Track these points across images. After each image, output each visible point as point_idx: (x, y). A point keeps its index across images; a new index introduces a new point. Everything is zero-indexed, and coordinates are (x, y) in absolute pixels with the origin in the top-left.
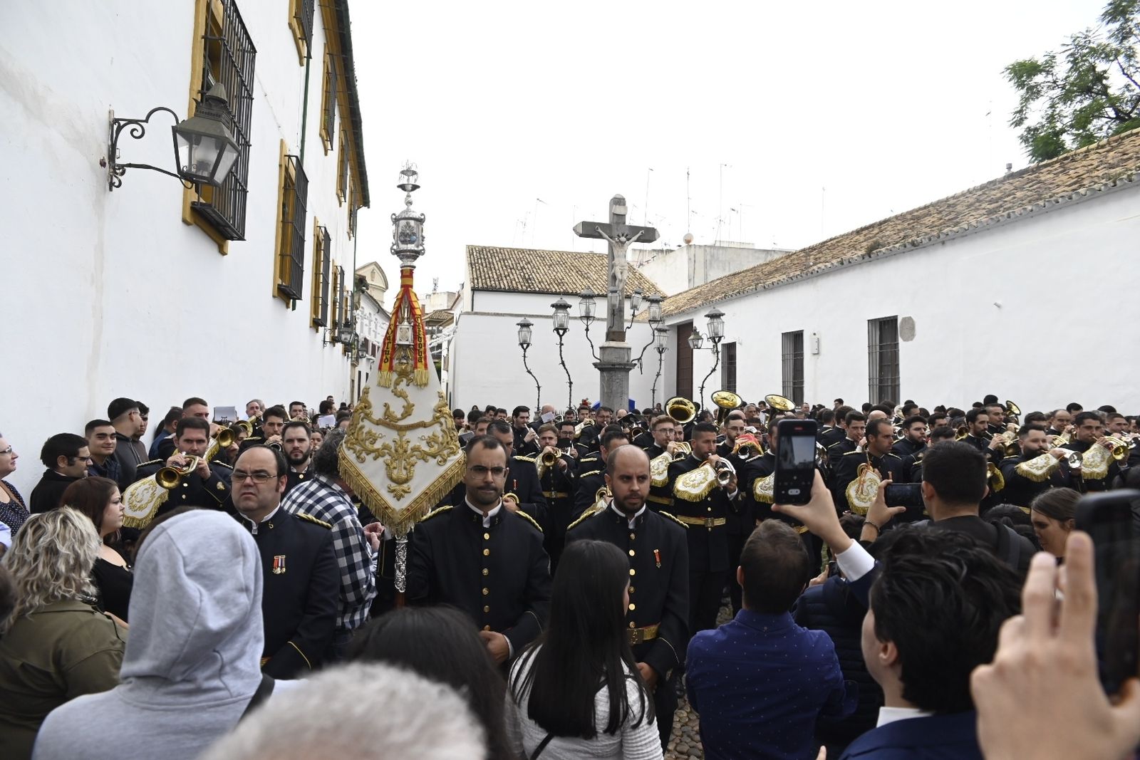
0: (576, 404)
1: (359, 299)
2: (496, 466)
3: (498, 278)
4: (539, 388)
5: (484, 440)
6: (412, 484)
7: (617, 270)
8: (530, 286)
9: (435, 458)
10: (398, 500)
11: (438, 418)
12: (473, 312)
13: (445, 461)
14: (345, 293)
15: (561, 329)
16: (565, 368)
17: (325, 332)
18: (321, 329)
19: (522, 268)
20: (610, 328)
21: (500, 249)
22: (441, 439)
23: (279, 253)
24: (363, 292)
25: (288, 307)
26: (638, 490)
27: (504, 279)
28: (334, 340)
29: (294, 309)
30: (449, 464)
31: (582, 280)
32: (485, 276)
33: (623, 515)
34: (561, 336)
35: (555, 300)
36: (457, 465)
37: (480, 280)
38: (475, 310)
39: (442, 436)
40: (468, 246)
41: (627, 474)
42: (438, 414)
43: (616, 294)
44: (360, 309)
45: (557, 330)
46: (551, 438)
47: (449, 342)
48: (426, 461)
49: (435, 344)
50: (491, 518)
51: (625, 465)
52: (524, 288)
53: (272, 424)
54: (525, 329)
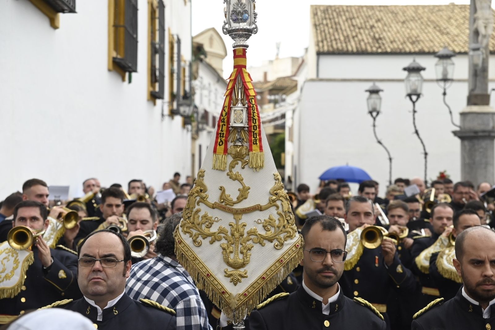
0: (433, 176)
1: (197, 69)
2: (336, 248)
3: (345, 39)
4: (390, 159)
5: (322, 221)
6: (249, 269)
7: (480, 25)
8: (380, 47)
9: (272, 242)
10: (235, 285)
11: (274, 201)
12: (318, 79)
13: (282, 245)
14: (182, 64)
15: (415, 95)
16: (419, 138)
17: (163, 105)
18: (159, 102)
19: (372, 27)
20: (471, 91)
21: (347, 6)
22: (277, 223)
23: (112, 23)
24: (201, 60)
25: (123, 79)
26: (492, 276)
27: (352, 40)
28: (173, 113)
29: (130, 81)
30: (285, 248)
31: (440, 36)
32: (330, 38)
33: (477, 303)
34: (414, 103)
35: (407, 61)
36: (294, 249)
37: (325, 43)
38: (321, 76)
39: (279, 220)
40: (312, 6)
41: (479, 259)
42: (274, 197)
43: (479, 52)
44: (199, 79)
45: (410, 95)
46: (400, 217)
47: (294, 111)
48: (262, 245)
49: (278, 114)
50: (331, 304)
51: (475, 248)
52: (374, 49)
53: (110, 206)
54: (374, 96)
